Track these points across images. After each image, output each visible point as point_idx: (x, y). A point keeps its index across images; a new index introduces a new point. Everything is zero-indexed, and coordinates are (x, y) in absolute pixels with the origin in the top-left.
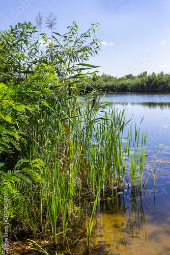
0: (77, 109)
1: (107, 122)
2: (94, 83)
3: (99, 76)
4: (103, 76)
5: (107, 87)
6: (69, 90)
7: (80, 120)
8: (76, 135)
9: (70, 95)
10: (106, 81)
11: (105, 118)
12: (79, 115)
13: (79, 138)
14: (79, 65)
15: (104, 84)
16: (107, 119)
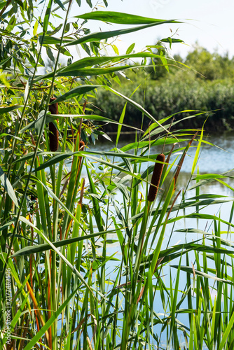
0: (84, 208)
1: (220, 263)
2: (155, 88)
3: (177, 58)
4: (191, 58)
5: (212, 104)
6: (52, 127)
7: (99, 253)
8: (84, 321)
9: (53, 146)
10: (209, 77)
11: (209, 244)
12: (96, 231)
13: (95, 330)
14: (86, 17)
15: (201, 91)
16: (218, 251)
